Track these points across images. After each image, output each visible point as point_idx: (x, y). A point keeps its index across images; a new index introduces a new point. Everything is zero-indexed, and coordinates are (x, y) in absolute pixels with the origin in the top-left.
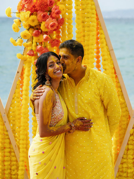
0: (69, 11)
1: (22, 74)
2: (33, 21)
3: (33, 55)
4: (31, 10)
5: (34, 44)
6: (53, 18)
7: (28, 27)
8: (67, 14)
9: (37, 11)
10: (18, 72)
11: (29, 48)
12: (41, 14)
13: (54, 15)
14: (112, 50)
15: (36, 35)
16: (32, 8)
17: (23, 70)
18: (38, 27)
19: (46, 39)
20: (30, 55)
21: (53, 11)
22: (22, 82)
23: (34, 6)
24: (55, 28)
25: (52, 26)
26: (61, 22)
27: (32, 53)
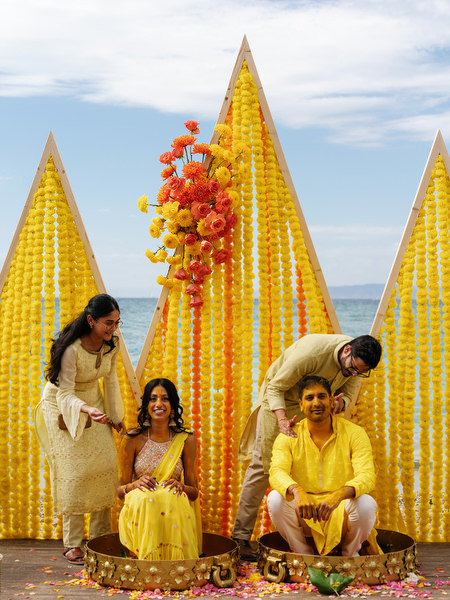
0: (247, 203)
1: (165, 312)
2: (185, 217)
3: (184, 278)
4: (180, 200)
5: (186, 259)
6: (218, 212)
7: (175, 230)
8: (243, 208)
9: (190, 201)
10: (158, 309)
11: (178, 267)
12: (197, 206)
13: (219, 208)
14: (320, 270)
15: (190, 242)
16: (182, 197)
17: (167, 305)
18: (192, 230)
19: (206, 249)
20: (178, 278)
21: (218, 200)
22: (164, 326)
23: (186, 194)
24: (222, 228)
25: (217, 225)
26: (232, 221)
27: (183, 274)
